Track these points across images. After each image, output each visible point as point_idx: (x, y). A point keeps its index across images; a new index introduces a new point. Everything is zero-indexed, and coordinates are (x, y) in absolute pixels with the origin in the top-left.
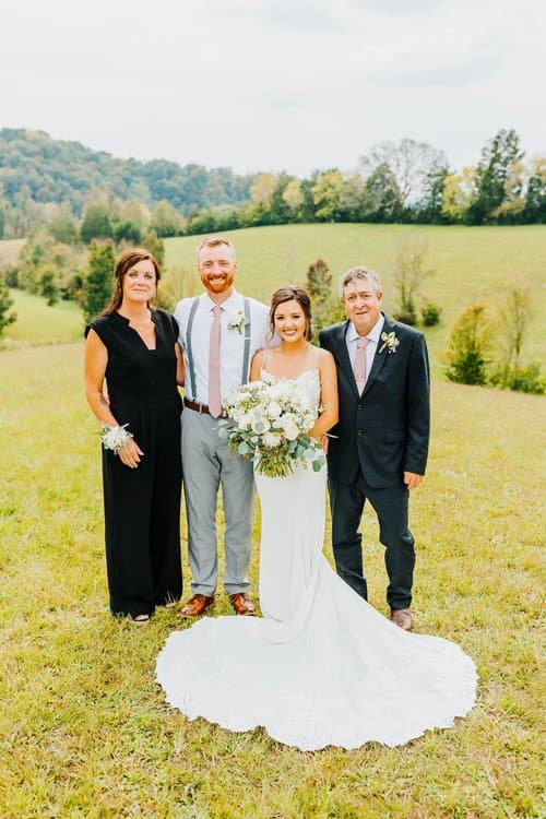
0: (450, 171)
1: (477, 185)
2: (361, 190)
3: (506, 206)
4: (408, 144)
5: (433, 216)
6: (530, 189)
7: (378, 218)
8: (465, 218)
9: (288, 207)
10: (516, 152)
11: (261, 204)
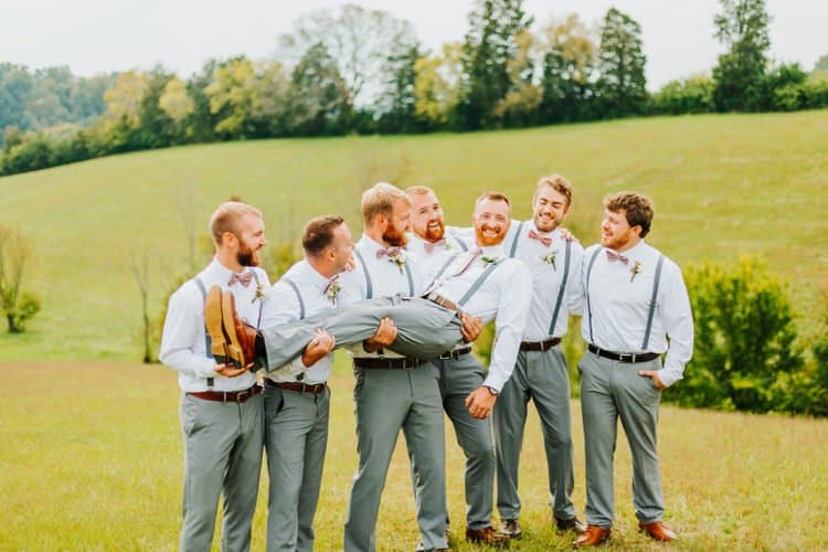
0: (422, 50)
1: (466, 70)
2: (285, 86)
3: (513, 98)
4: (353, 13)
5: (403, 122)
6: (548, 72)
7: (317, 128)
8: (453, 120)
9: (170, 121)
10: (520, 15)
11: (125, 118)
